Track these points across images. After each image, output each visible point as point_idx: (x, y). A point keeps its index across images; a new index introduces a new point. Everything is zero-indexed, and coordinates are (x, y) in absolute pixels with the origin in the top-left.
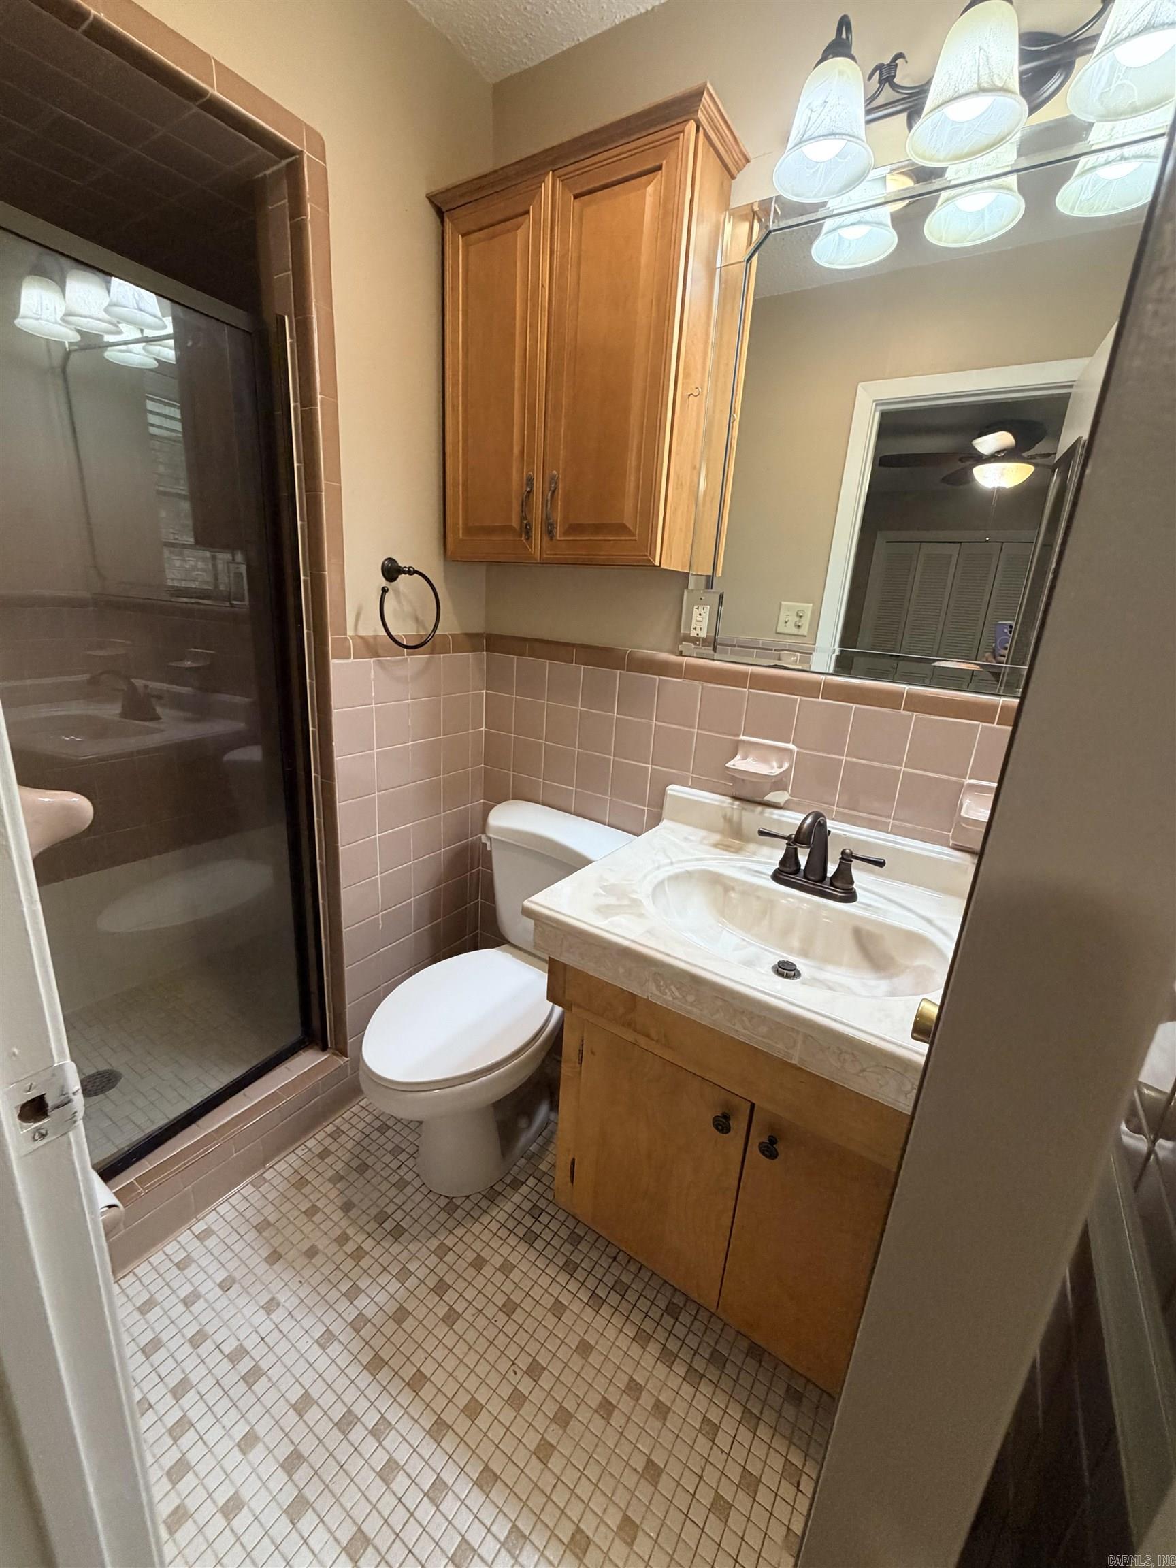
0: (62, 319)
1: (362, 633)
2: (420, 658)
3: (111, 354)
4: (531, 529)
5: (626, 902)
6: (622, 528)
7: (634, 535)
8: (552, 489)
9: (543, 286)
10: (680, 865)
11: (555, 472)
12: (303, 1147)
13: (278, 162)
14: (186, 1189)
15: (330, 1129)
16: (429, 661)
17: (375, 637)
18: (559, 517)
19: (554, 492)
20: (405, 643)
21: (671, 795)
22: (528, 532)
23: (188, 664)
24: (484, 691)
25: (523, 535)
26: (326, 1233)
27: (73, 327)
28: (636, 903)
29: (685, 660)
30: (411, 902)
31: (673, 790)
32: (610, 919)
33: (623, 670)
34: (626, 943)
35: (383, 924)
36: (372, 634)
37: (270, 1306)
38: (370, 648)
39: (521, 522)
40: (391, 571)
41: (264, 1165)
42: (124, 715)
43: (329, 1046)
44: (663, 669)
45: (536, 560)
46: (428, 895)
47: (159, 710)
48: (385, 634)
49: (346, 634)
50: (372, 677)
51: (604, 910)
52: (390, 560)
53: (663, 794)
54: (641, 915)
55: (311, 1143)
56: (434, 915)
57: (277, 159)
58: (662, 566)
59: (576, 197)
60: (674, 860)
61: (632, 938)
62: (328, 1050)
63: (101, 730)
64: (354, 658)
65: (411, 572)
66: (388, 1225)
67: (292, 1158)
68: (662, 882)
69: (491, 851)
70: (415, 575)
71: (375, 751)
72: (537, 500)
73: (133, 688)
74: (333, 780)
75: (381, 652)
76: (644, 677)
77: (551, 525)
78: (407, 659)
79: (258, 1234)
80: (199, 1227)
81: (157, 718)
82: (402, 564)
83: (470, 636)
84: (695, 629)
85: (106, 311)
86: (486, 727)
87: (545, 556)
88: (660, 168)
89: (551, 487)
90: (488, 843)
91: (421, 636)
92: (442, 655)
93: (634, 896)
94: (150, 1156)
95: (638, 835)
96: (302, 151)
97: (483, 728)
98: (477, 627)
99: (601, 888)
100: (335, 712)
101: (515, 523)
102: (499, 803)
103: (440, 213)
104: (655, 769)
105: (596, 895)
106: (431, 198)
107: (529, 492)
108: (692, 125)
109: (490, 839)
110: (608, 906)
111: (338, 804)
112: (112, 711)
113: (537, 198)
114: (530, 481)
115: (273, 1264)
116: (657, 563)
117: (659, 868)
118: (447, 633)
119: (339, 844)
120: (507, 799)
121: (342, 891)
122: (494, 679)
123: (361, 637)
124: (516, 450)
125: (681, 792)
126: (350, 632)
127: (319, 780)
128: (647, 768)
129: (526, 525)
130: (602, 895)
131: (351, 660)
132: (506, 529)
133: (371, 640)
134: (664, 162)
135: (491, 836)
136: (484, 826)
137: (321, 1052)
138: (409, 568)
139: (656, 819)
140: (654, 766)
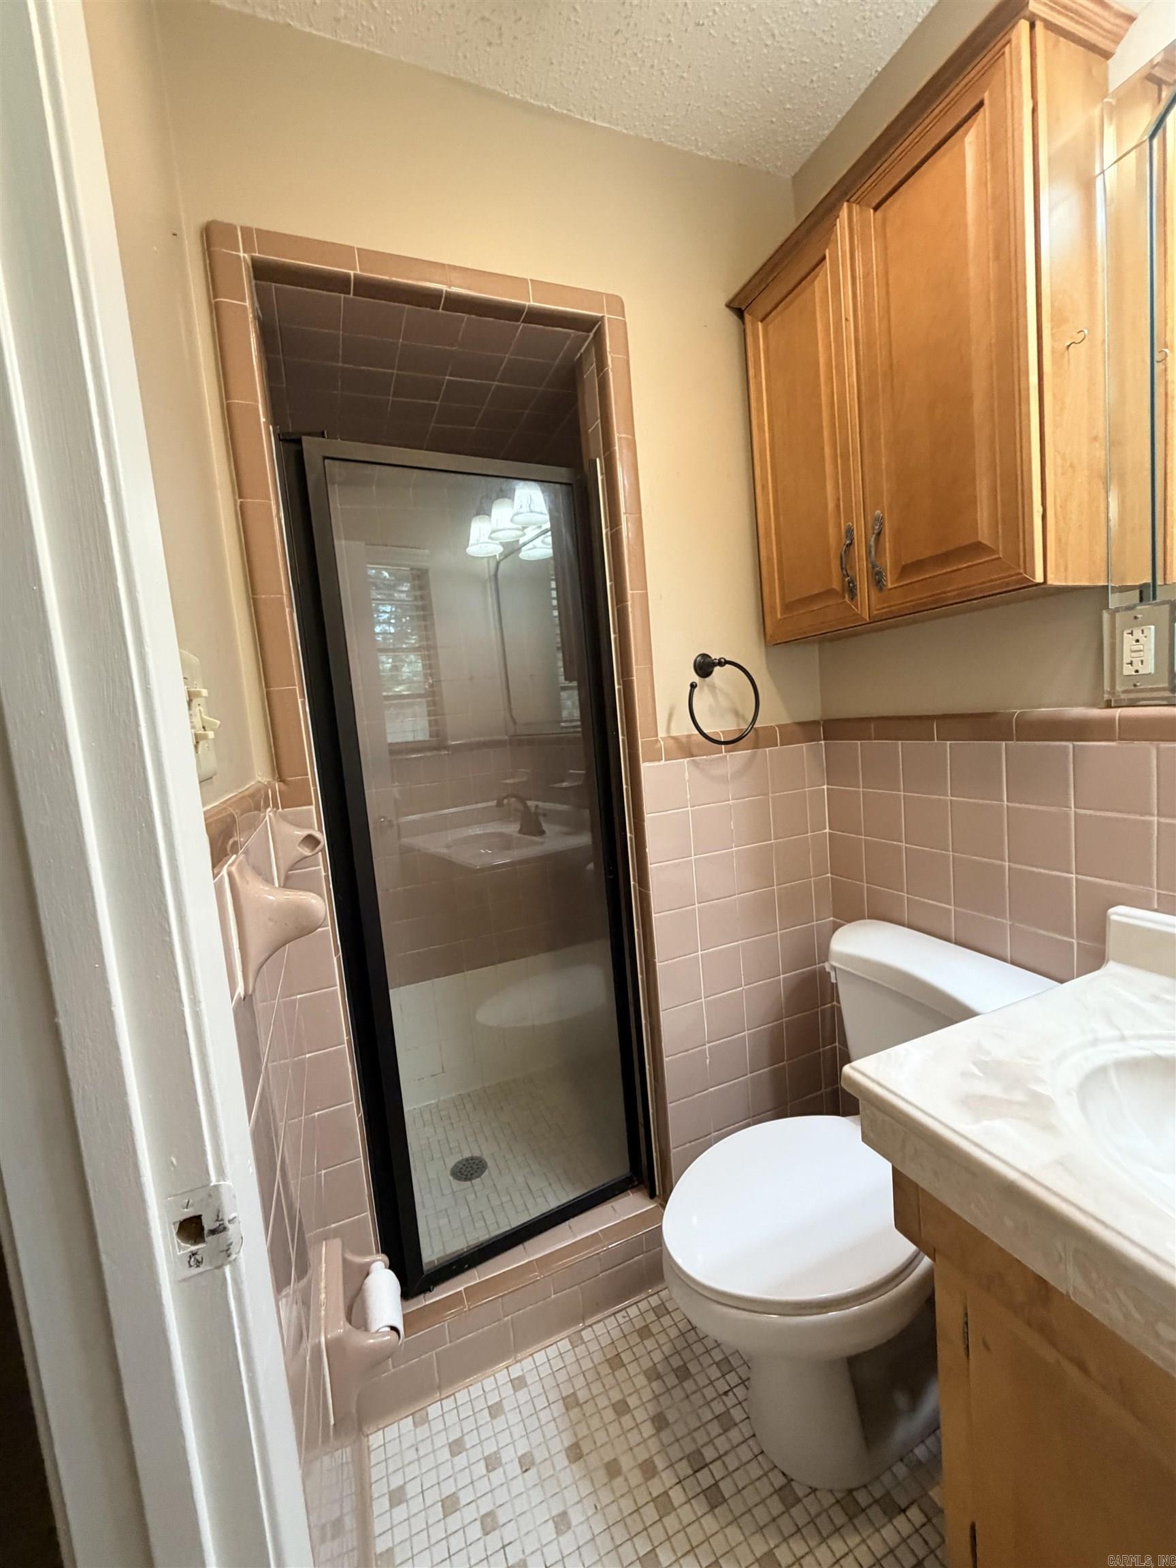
0: (490, 538)
1: (674, 733)
2: (741, 755)
3: (525, 554)
4: (855, 586)
5: (1019, 1096)
6: (978, 548)
7: (996, 552)
8: (876, 532)
9: (846, 319)
10: (1142, 1043)
11: (878, 512)
12: (623, 1313)
13: (588, 336)
14: (506, 1319)
15: (654, 1301)
16: (754, 756)
17: (689, 736)
18: (888, 561)
19: (879, 534)
20: (722, 740)
21: (1115, 921)
22: (852, 592)
23: (565, 784)
24: (825, 787)
25: (847, 596)
26: (631, 1449)
27: (498, 542)
28: (1040, 1102)
29: (1117, 713)
30: (745, 1036)
31: (1120, 914)
32: (986, 1123)
33: (1011, 740)
34: (1012, 1175)
35: (710, 1058)
36: (686, 733)
37: (562, 1522)
38: (684, 749)
39: (843, 581)
40: (704, 667)
41: (583, 1319)
42: (520, 832)
43: (657, 1193)
44: (1080, 730)
45: (865, 620)
46: (764, 1029)
47: (545, 827)
48: (697, 732)
49: (657, 736)
50: (687, 778)
51: (973, 1104)
52: (704, 656)
53: (1103, 921)
54: (1048, 1128)
55: (633, 1311)
56: (776, 1054)
57: (586, 334)
58: (1052, 581)
59: (876, 209)
60: (1127, 1032)
61: (1025, 1169)
62: (656, 1198)
63: (506, 843)
64: (666, 760)
65: (722, 663)
66: (705, 1478)
67: (611, 1323)
68: (1102, 1070)
69: (836, 984)
70: (727, 666)
71: (693, 858)
72: (860, 550)
73: (526, 807)
74: (648, 889)
75: (695, 751)
76: (1048, 746)
77: (879, 573)
78: (726, 756)
79: (564, 1411)
80: (516, 1371)
81: (542, 833)
82: (715, 656)
83: (801, 724)
84: (1131, 663)
85: (512, 520)
86: (830, 829)
87: (876, 612)
88: (981, 104)
89: (874, 529)
90: (833, 974)
91: (741, 730)
92: (767, 749)
93: (1039, 1089)
94: (481, 1267)
95: (1062, 981)
96: (603, 317)
97: (827, 830)
98: (812, 711)
99: (975, 1064)
100: (647, 816)
101: (836, 585)
102: (849, 921)
103: (740, 313)
104: (1082, 880)
105: (965, 1075)
106: (729, 306)
107: (850, 544)
108: (1024, 25)
109: (834, 968)
110: (983, 1098)
111: (653, 915)
112: (513, 828)
113: (833, 237)
114: (850, 532)
115: (574, 1462)
116: (1039, 578)
117: (1095, 1042)
118: (773, 725)
119: (657, 960)
120: (863, 918)
121: (661, 1013)
122: (834, 772)
123: (674, 738)
124: (831, 506)
125: (1135, 918)
126: (662, 734)
127: (637, 888)
128: (1068, 881)
129: (849, 583)
130: (973, 1075)
131: (663, 762)
132: (829, 593)
133: (684, 740)
134: (986, 95)
135: (835, 964)
136: (825, 953)
137: (648, 1198)
138: (719, 660)
139: (1095, 959)
140: (1080, 877)
